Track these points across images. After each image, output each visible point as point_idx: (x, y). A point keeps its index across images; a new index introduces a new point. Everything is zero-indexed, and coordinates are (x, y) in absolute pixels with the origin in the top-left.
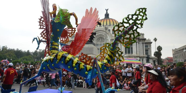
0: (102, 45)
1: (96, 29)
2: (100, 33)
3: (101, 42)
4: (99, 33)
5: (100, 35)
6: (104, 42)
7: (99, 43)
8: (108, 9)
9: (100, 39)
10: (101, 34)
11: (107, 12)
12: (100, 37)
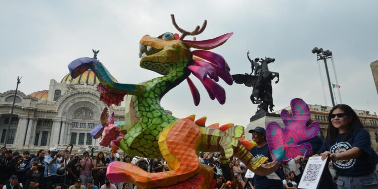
0: (87, 125)
1: (77, 89)
2: (85, 97)
3: (85, 119)
4: (83, 97)
5: (85, 102)
6: (90, 119)
7: (79, 121)
8: (98, 51)
9: (82, 112)
10: (88, 100)
11: (95, 56)
12: (83, 108)
